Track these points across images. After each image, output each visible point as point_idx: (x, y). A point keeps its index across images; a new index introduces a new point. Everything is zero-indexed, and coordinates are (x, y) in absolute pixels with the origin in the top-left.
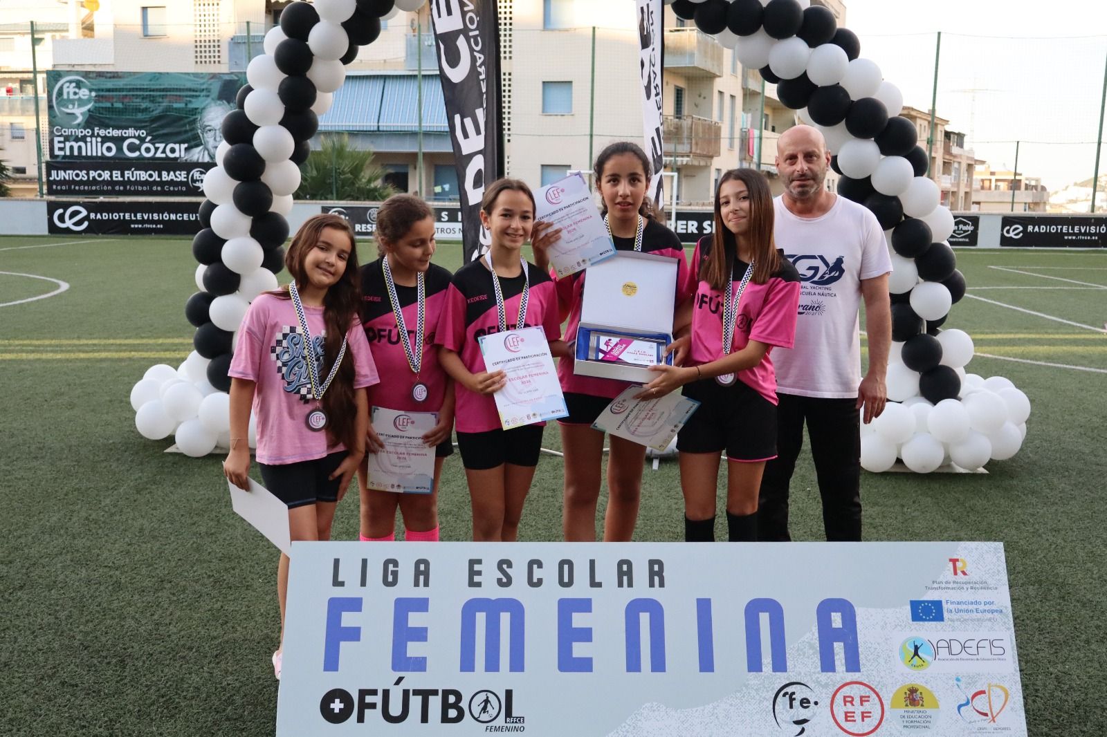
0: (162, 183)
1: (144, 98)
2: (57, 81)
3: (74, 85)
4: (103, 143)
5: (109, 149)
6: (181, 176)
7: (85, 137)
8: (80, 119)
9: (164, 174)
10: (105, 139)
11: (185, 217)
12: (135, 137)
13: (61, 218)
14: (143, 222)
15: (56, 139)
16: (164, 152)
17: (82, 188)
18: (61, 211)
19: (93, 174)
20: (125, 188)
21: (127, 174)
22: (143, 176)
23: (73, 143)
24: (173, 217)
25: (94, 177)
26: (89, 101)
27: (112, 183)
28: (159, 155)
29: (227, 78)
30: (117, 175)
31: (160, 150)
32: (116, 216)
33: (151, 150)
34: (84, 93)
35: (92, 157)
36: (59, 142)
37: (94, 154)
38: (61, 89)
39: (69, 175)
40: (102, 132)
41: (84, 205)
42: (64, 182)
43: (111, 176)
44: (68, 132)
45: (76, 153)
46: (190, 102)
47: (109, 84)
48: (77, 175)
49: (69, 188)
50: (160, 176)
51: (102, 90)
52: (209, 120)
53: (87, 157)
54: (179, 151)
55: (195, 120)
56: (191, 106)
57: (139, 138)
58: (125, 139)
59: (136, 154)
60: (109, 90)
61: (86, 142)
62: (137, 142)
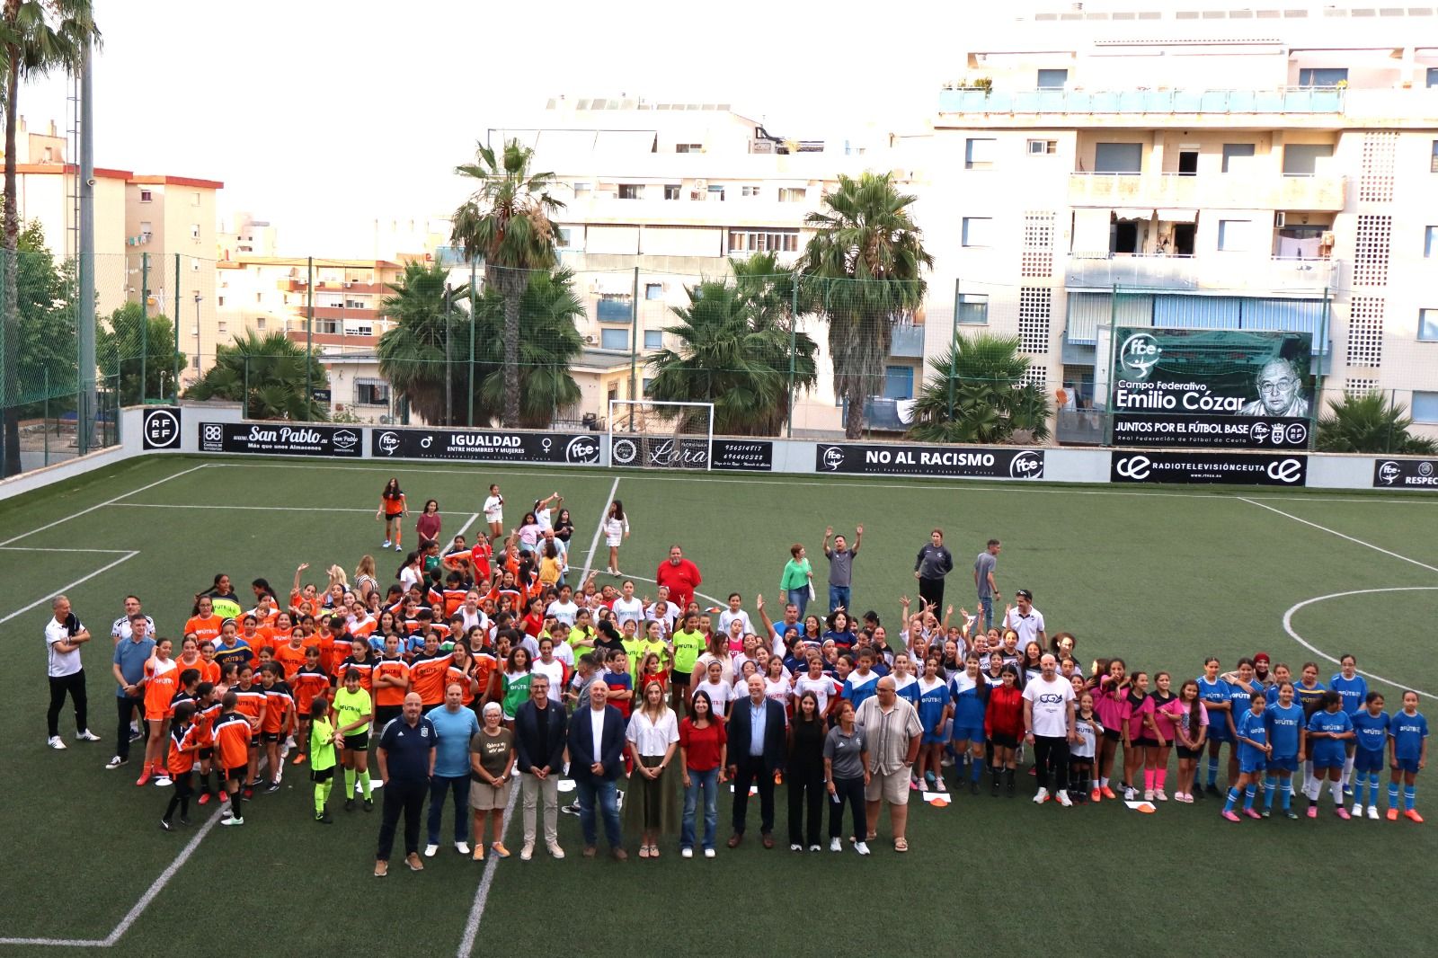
0: (1224, 436)
1: (1207, 354)
2: (1126, 337)
3: (1142, 341)
4: (1164, 396)
5: (1169, 402)
6: (1244, 429)
7: (1148, 389)
8: (1145, 373)
9: (1227, 427)
10: (1166, 393)
11: (1244, 467)
12: (1195, 391)
13: (1124, 468)
14: (1203, 471)
15: (1120, 392)
16: (1222, 405)
17: (1146, 439)
18: (1125, 460)
19: (1157, 426)
20: (1188, 440)
21: (1191, 427)
22: (1206, 428)
23: (1136, 396)
24: (1232, 467)
25: (1159, 429)
26: (1154, 356)
27: (1175, 434)
28: (1217, 408)
29: (1289, 337)
30: (1181, 428)
31: (1218, 403)
32: (1177, 466)
33: (1209, 403)
34: (1151, 349)
35: (1153, 409)
36: (1123, 395)
37: (1155, 406)
38: (1130, 344)
39: (1135, 426)
40: (1164, 386)
41: (1147, 455)
42: (1130, 433)
43: (1175, 428)
44: (1131, 385)
45: (1137, 405)
46: (1252, 359)
47: (1176, 341)
48: (1143, 427)
49: (1134, 440)
50: (1223, 429)
51: (1167, 346)
52: (1270, 376)
53: (1148, 409)
54: (1237, 404)
55: (1255, 376)
56: (1251, 362)
57: (1199, 391)
58: (1184, 392)
59: (1196, 406)
60: (1174, 347)
61: (1148, 395)
62: (1197, 395)
